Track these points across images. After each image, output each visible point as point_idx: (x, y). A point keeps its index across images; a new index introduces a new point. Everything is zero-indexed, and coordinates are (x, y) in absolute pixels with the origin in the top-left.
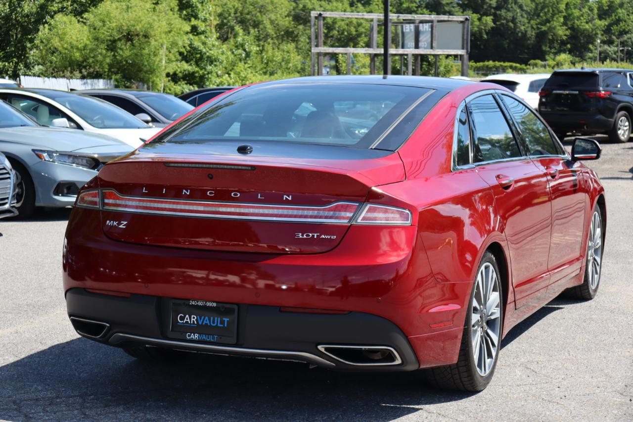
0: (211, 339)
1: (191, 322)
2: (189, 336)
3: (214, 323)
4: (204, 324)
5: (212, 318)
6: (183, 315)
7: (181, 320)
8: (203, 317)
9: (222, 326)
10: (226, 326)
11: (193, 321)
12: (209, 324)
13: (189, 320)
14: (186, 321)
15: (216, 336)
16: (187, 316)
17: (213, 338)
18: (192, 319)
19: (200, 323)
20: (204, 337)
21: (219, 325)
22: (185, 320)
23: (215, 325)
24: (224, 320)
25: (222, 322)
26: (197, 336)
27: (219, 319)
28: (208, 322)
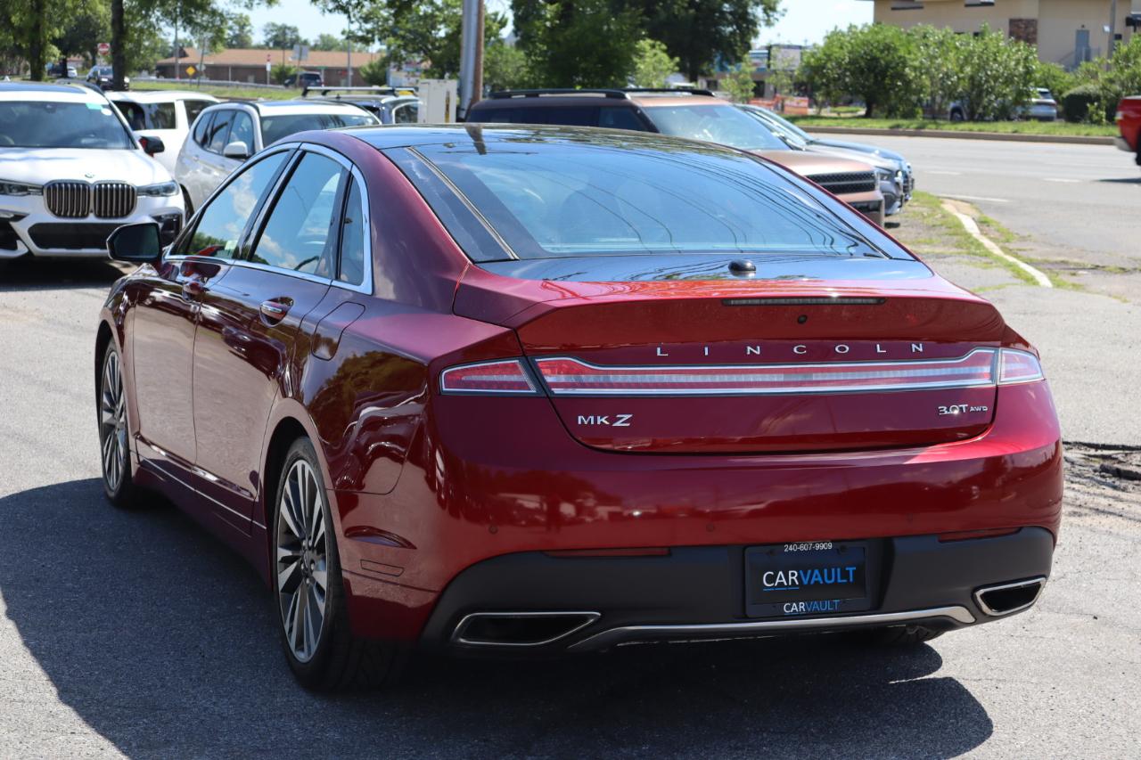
0: (828, 606)
1: (787, 582)
2: (789, 608)
3: (830, 578)
4: (812, 582)
5: (826, 571)
6: (772, 573)
7: (767, 582)
8: (809, 571)
9: (845, 581)
10: (851, 580)
11: (793, 580)
12: (821, 582)
13: (784, 580)
14: (779, 583)
15: (836, 601)
16: (781, 573)
17: (833, 605)
18: (790, 578)
19: (806, 582)
20: (816, 606)
21: (839, 581)
22: (778, 581)
23: (833, 580)
24: (849, 571)
25: (845, 574)
26: (802, 606)
27: (839, 570)
28: (820, 579)
